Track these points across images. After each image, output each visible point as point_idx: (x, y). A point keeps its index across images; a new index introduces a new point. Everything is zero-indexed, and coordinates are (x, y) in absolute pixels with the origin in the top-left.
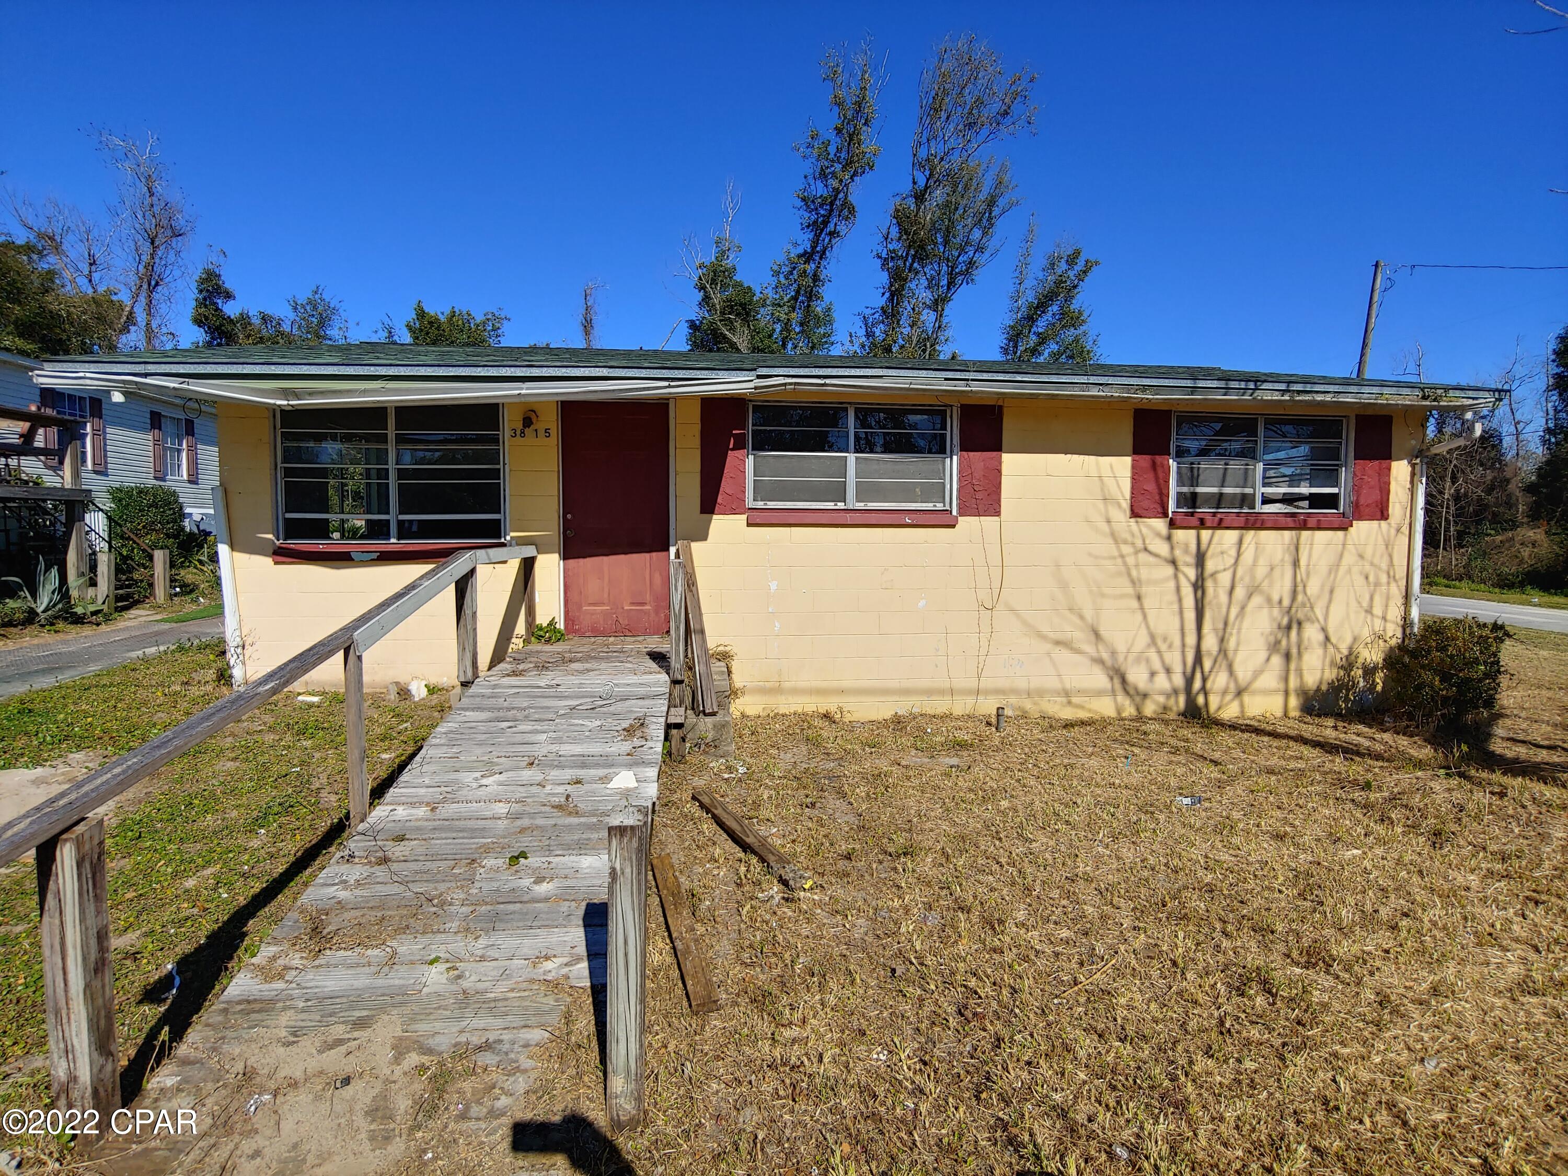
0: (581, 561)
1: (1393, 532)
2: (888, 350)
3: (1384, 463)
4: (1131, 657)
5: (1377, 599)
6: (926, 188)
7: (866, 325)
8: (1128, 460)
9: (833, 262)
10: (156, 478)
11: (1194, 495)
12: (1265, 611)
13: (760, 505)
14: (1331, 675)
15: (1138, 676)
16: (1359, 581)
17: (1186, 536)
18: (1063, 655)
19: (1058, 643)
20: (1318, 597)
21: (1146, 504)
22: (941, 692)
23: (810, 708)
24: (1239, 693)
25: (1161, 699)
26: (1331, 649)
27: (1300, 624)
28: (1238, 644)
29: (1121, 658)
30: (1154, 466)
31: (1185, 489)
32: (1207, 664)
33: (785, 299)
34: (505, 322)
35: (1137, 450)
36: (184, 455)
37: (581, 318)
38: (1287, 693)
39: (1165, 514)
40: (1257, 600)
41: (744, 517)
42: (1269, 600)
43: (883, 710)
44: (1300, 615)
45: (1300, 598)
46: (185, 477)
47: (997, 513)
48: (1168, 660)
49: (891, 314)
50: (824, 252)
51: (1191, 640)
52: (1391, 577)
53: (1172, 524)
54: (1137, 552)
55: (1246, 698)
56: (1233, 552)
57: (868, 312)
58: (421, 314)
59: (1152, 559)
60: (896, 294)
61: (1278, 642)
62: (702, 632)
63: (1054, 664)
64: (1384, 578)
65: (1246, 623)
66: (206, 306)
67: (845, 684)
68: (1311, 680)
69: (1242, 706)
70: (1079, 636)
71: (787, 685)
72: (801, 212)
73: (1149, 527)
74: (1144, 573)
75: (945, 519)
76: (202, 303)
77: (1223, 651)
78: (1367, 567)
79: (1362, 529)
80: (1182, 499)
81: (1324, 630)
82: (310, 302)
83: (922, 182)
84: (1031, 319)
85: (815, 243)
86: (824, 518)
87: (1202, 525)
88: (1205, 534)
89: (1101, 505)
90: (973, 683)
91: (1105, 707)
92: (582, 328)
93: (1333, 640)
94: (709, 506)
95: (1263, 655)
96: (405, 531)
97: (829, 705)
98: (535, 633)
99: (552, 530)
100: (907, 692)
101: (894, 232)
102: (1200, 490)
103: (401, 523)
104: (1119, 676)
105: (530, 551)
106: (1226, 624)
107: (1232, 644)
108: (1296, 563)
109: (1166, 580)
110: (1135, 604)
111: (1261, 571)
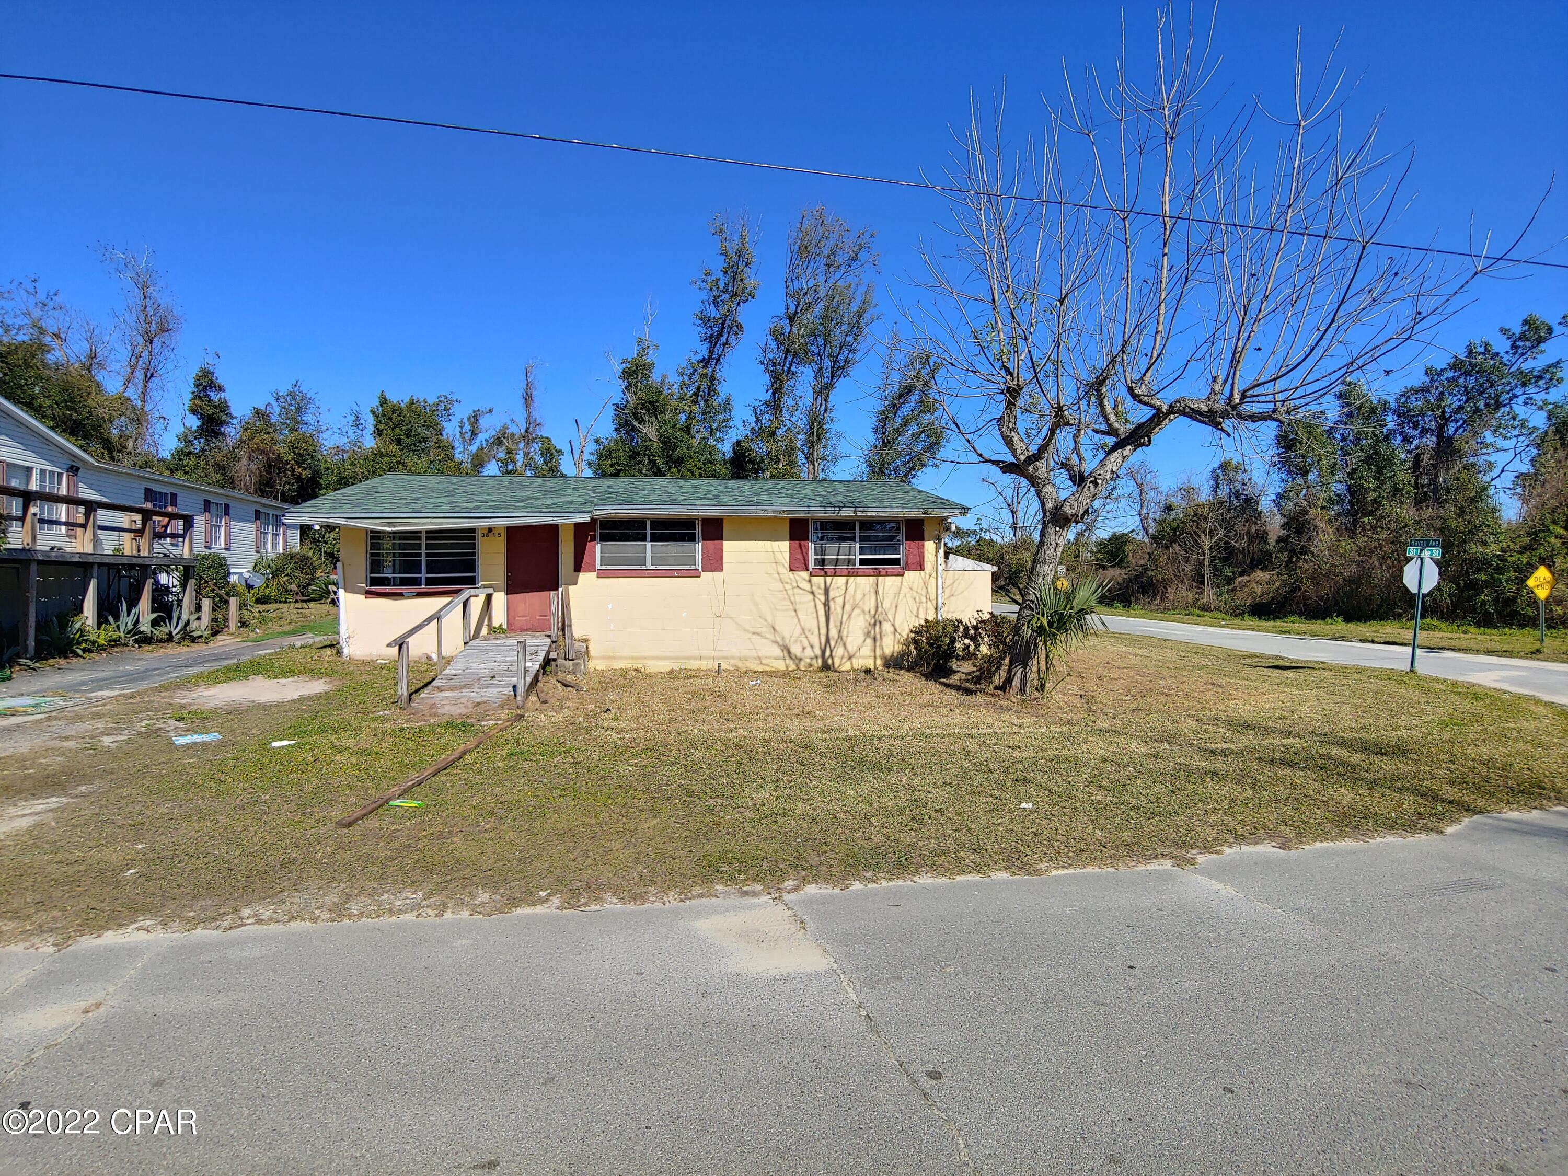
0: (515, 595)
1: (927, 576)
2: (773, 434)
3: (921, 543)
4: (792, 640)
5: (921, 610)
6: (796, 313)
7: (756, 413)
8: (787, 543)
9: (726, 366)
10: (206, 547)
11: (823, 560)
12: (862, 617)
13: (604, 567)
14: (898, 648)
15: (796, 650)
16: (911, 601)
17: (818, 581)
18: (756, 639)
19: (754, 633)
20: (889, 609)
21: (797, 565)
22: (695, 658)
23: (629, 666)
24: (850, 658)
25: (808, 661)
26: (897, 635)
27: (880, 623)
28: (848, 632)
29: (787, 641)
30: (800, 545)
31: (819, 557)
32: (833, 643)
33: (688, 395)
34: (456, 404)
35: (792, 538)
36: (223, 530)
37: (521, 392)
38: (875, 657)
39: (807, 570)
40: (857, 611)
41: (595, 574)
42: (863, 611)
43: (665, 667)
44: (881, 618)
45: (880, 609)
46: (223, 546)
47: (721, 570)
48: (811, 642)
49: (775, 405)
50: (718, 359)
51: (823, 631)
52: (928, 599)
53: (811, 575)
54: (793, 588)
55: (854, 660)
56: (844, 588)
57: (757, 404)
58: (383, 401)
59: (801, 591)
60: (777, 391)
61: (869, 632)
62: (570, 626)
63: (753, 644)
64: (924, 599)
65: (852, 622)
66: (200, 398)
67: (646, 654)
68: (888, 651)
69: (852, 664)
70: (765, 630)
71: (617, 655)
72: (700, 329)
73: (800, 576)
74: (798, 599)
75: (693, 573)
76: (196, 397)
77: (840, 636)
78: (915, 594)
79: (910, 575)
80: (817, 562)
81: (893, 625)
82: (290, 394)
83: (792, 307)
84: (895, 407)
85: (711, 352)
86: (634, 574)
87: (826, 574)
88: (829, 579)
89: (774, 565)
90: (711, 654)
91: (780, 665)
92: (524, 400)
93: (899, 630)
94: (578, 568)
95: (862, 638)
96: (429, 582)
97: (638, 664)
98: (492, 630)
99: (501, 580)
100: (677, 658)
101: (773, 345)
102: (826, 557)
103: (427, 578)
104: (787, 650)
105: (490, 591)
106: (841, 623)
107: (845, 633)
108: (877, 593)
109: (809, 601)
110: (794, 614)
111: (859, 597)
